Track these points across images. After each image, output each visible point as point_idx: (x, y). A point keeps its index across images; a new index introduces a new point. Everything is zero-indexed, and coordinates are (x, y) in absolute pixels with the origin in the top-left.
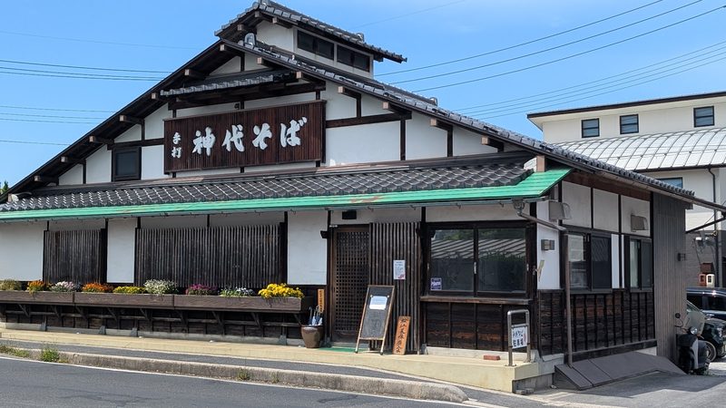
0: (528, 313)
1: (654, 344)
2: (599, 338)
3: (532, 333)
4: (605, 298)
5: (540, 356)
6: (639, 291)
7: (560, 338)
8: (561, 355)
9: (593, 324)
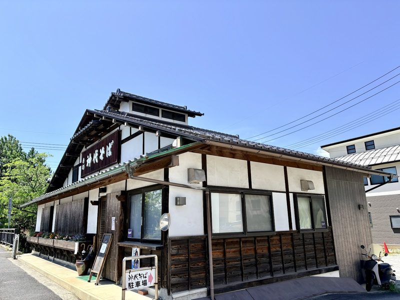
0: (156, 257)
1: (336, 269)
2: (259, 271)
3: (161, 274)
4: (268, 240)
5: (169, 294)
6: (313, 232)
7: (203, 274)
8: (204, 290)
9: (254, 260)
